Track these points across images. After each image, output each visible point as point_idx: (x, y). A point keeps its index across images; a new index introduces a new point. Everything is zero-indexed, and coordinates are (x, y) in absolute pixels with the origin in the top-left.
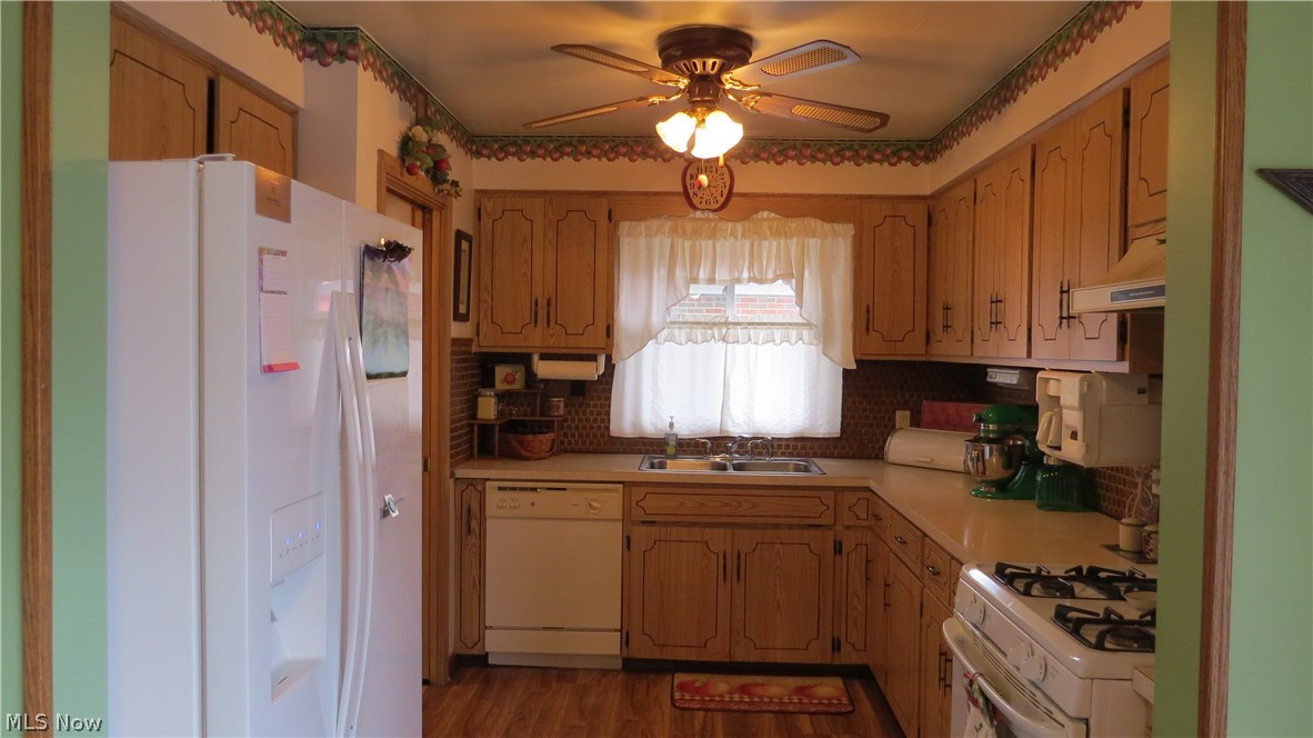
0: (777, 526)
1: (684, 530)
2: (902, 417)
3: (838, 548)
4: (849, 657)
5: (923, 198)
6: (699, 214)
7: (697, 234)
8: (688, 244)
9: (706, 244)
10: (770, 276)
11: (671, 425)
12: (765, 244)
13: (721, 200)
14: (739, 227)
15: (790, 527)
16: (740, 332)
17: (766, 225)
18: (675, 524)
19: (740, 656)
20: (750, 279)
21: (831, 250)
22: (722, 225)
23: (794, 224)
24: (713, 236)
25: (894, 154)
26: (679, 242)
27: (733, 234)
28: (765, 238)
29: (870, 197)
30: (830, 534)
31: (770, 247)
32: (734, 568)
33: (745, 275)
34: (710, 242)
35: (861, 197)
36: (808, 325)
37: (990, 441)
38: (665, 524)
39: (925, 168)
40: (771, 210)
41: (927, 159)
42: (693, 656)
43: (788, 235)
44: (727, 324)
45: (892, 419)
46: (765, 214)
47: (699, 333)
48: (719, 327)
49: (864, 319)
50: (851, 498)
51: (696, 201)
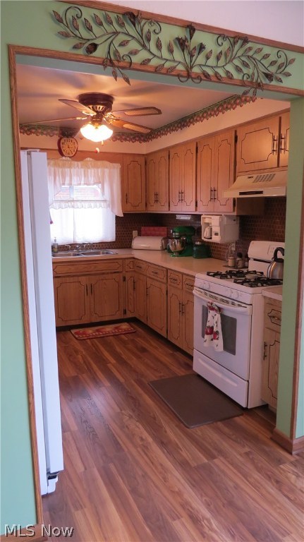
0: (103, 274)
1: (72, 278)
2: (135, 233)
3: (124, 279)
4: (129, 315)
5: (143, 155)
6: (64, 158)
7: (64, 166)
8: (60, 170)
9: (67, 170)
10: (92, 182)
11: (55, 240)
12: (89, 170)
13: (74, 153)
14: (79, 163)
15: (108, 273)
16: (79, 204)
17: (89, 163)
18: (68, 276)
19: (94, 320)
20: (85, 184)
21: (112, 173)
22: (73, 162)
23: (99, 163)
24: (70, 167)
25: (134, 138)
26: (57, 169)
27: (78, 166)
28: (89, 168)
29: (126, 154)
30: (121, 275)
31: (91, 171)
32: (90, 290)
33: (82, 182)
34: (69, 169)
35: (123, 154)
36: (105, 201)
37: (176, 238)
38: (64, 277)
39: (144, 144)
40: (91, 157)
41: (144, 141)
42: (77, 323)
43: (98, 168)
44: (73, 201)
45: (132, 234)
46: (89, 159)
47: (63, 204)
48: (71, 202)
49: (125, 198)
50: (127, 261)
51: (64, 153)
